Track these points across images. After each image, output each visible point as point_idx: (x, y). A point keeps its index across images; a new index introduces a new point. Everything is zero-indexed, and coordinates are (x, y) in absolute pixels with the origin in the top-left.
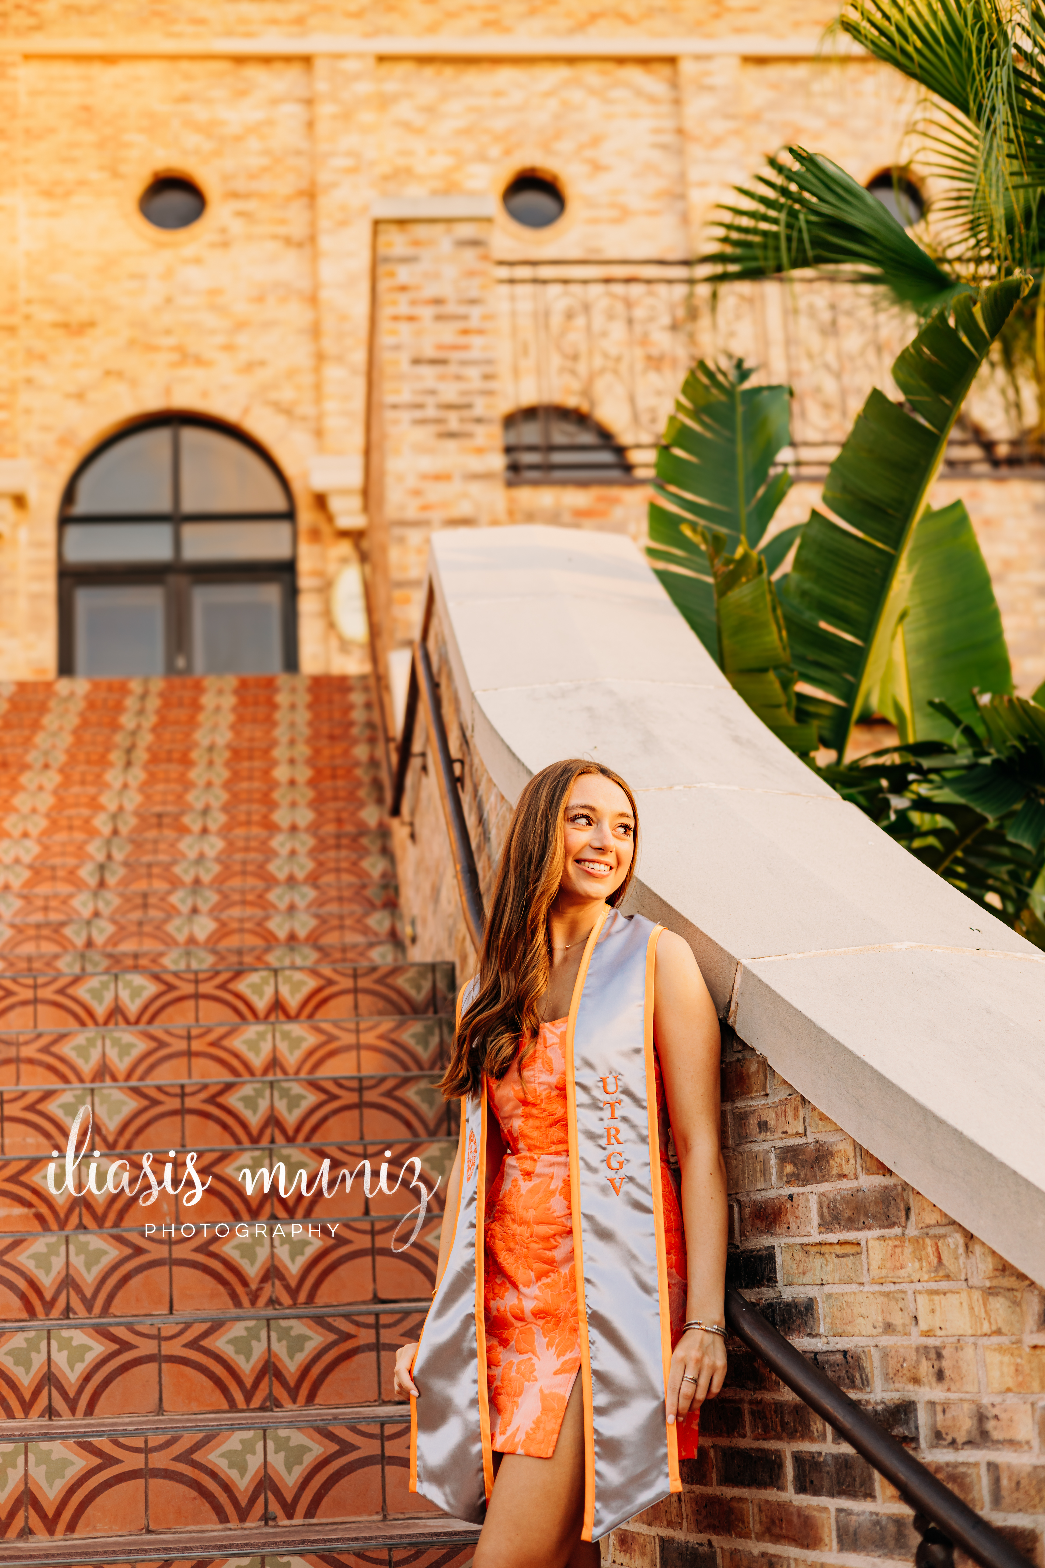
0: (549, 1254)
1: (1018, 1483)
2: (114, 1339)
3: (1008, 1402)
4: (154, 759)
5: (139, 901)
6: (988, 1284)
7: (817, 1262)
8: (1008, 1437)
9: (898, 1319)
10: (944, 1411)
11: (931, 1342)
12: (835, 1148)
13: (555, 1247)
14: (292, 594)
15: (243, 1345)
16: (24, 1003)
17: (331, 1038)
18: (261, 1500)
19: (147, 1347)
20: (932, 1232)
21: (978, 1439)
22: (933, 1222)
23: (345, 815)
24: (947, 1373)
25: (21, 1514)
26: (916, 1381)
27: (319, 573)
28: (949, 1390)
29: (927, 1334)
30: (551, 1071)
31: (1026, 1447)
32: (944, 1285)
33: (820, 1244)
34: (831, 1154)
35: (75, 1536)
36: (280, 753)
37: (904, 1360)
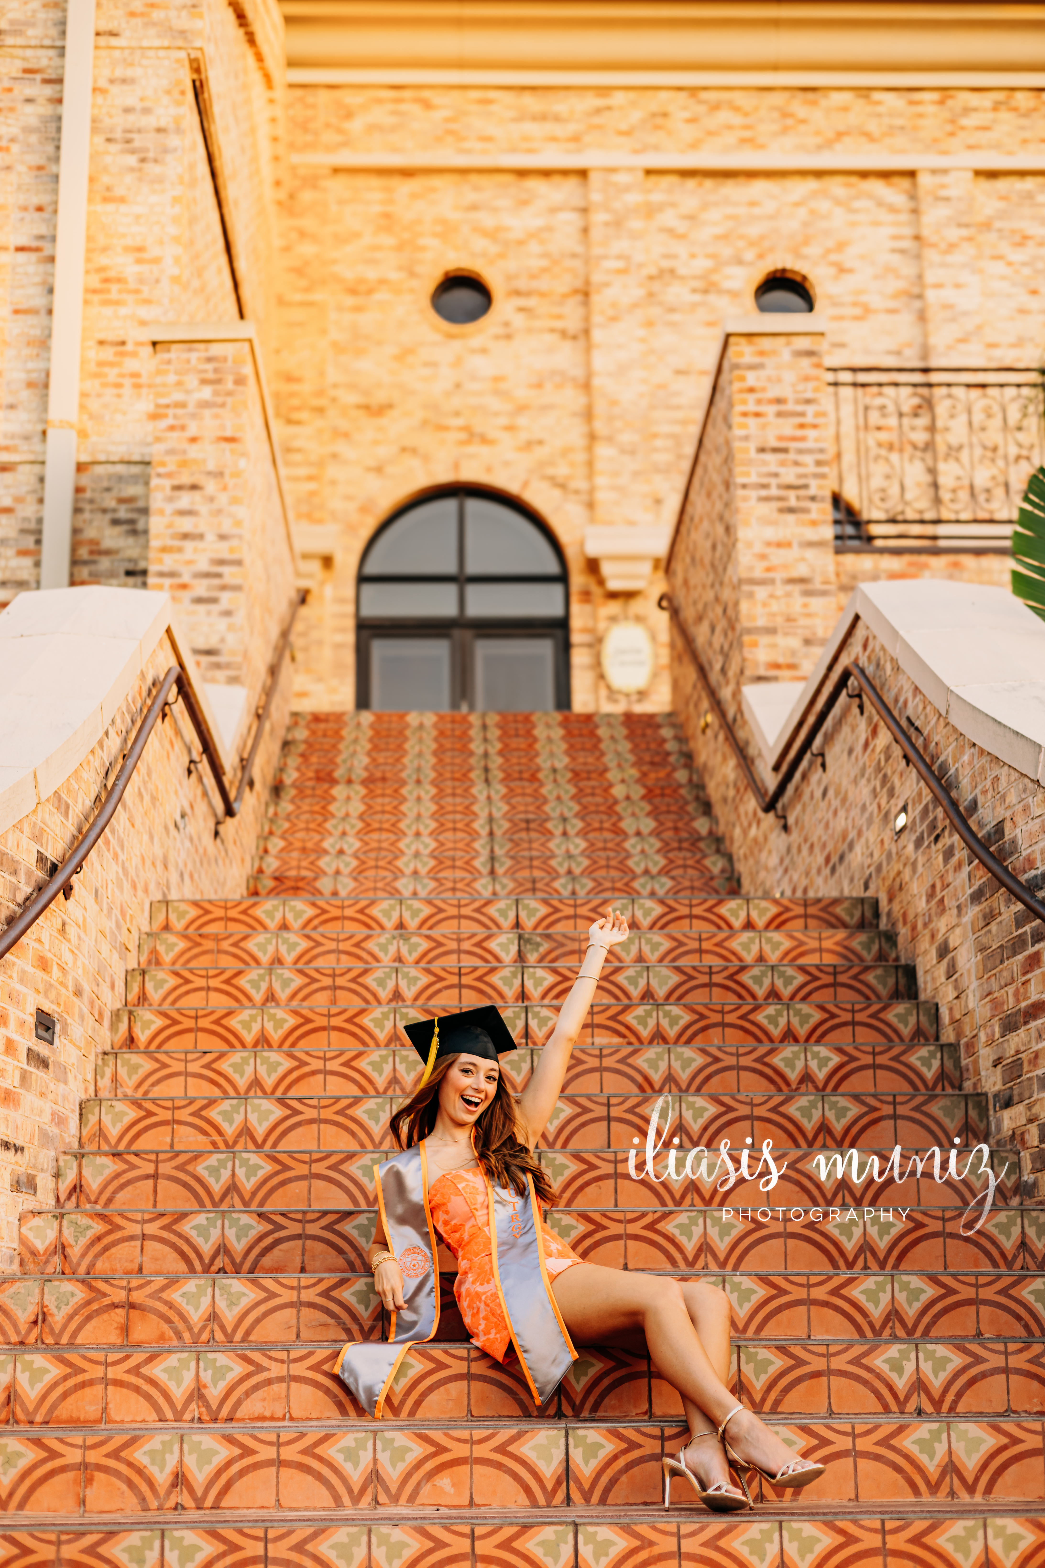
4: (507, 778)
5: (529, 885)
14: (565, 648)
15: (806, 1112)
16: (568, 917)
18: (840, 1195)
19: (744, 1110)
25: (689, 1197)
27: (591, 631)
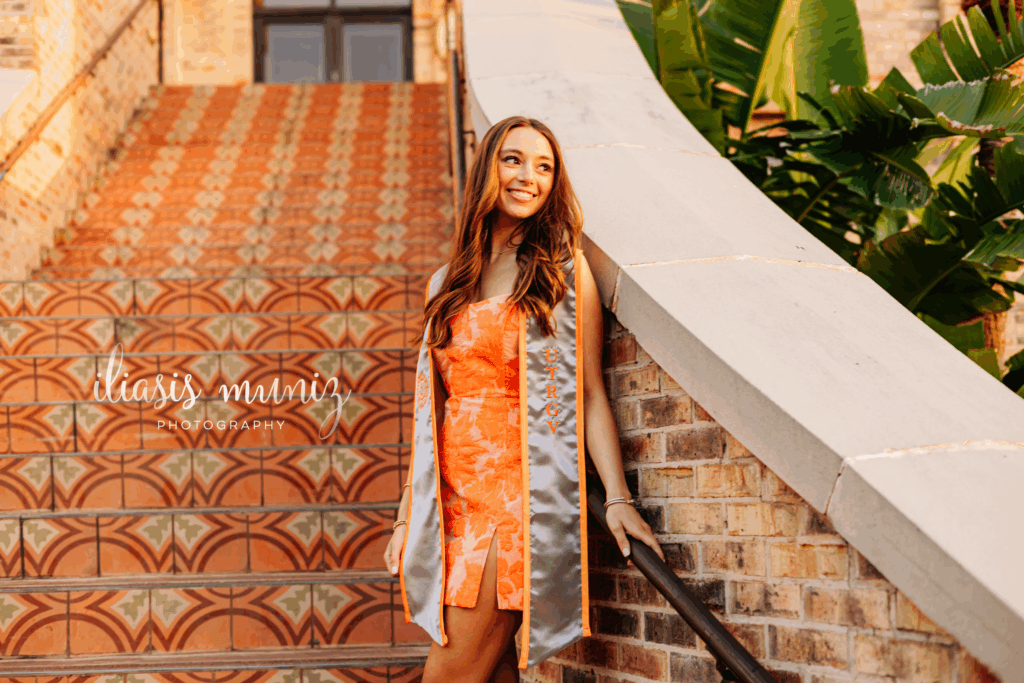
1: (789, 641)
2: (217, 522)
3: (784, 583)
4: (305, 138)
5: (288, 233)
6: (775, 500)
7: (664, 481)
8: (783, 608)
9: (715, 523)
10: (742, 588)
11: (736, 539)
12: (678, 401)
14: (410, 29)
15: (304, 528)
16: (182, 297)
17: (386, 324)
18: (309, 632)
19: (239, 528)
20: (740, 461)
21: (764, 609)
22: (740, 455)
23: (430, 178)
24: (745, 562)
25: (147, 636)
26: (725, 566)
27: (429, 16)
28: (746, 574)
29: (734, 534)
31: (795, 616)
32: (746, 500)
33: (666, 469)
34: (676, 405)
35: (184, 651)
36: (390, 135)
37: (718, 552)
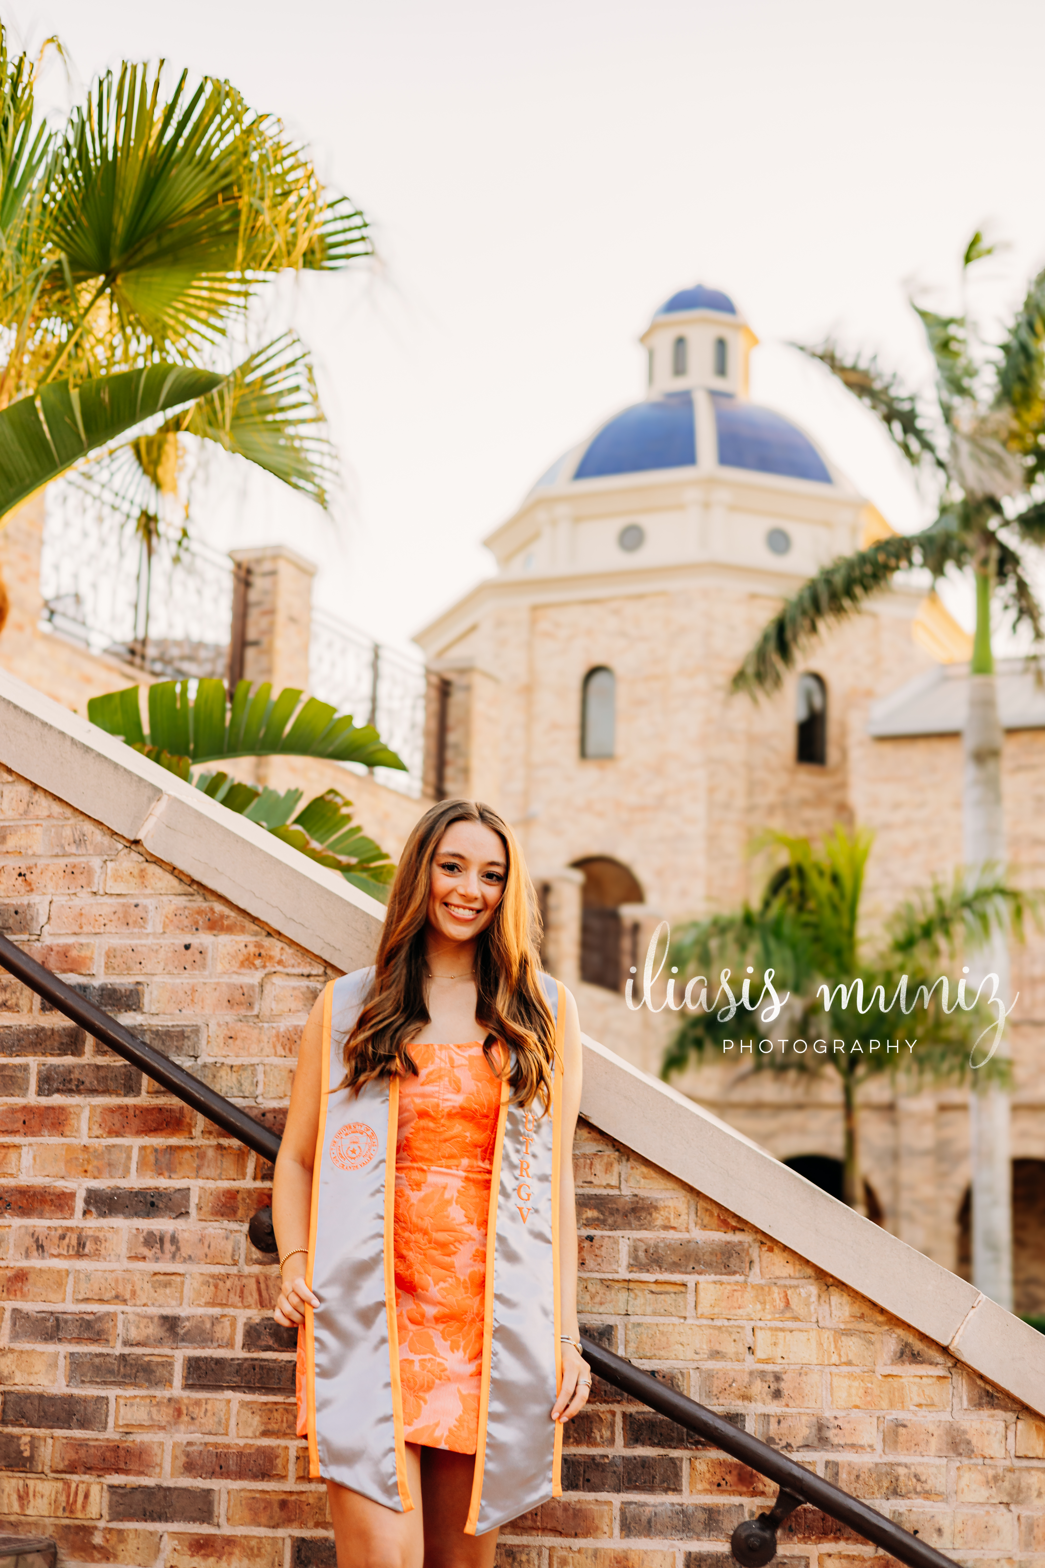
0: (447, 1259)
1: (858, 1477)
3: (853, 1415)
6: (842, 1326)
7: (623, 1295)
8: (849, 1442)
9: (729, 1348)
10: (779, 1422)
11: (769, 1368)
12: (661, 1204)
13: (454, 1253)
20: (781, 1282)
21: (816, 1443)
22: (785, 1274)
24: (786, 1392)
26: (746, 1397)
28: (787, 1405)
29: (766, 1361)
30: (458, 1090)
31: (869, 1450)
32: (789, 1324)
33: (629, 1281)
34: (656, 1208)
37: (734, 1381)
